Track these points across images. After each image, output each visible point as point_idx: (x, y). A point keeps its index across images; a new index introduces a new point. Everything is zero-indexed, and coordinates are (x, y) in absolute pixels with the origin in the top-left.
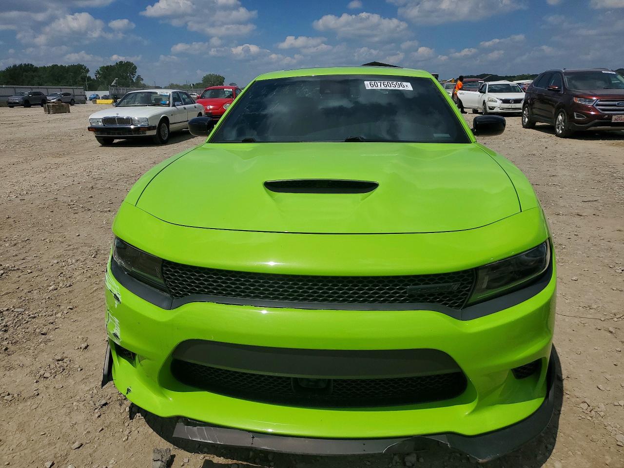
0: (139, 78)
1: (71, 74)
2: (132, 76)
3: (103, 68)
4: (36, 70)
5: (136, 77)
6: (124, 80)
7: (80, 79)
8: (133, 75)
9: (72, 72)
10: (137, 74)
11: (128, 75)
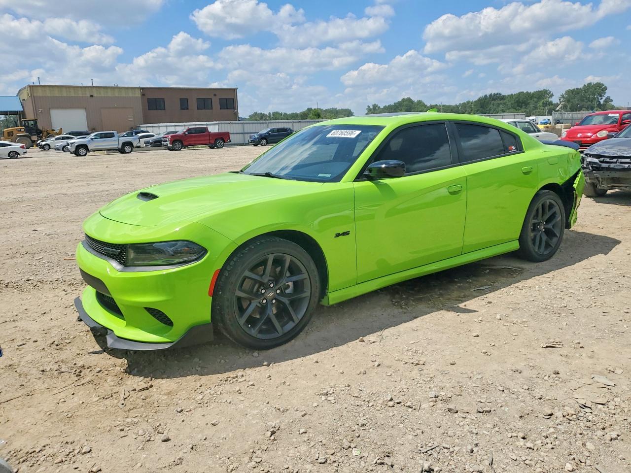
0: (608, 100)
1: (535, 99)
2: (600, 98)
3: (568, 92)
4: (503, 98)
5: (604, 98)
6: (589, 103)
7: (541, 104)
8: (601, 96)
9: (535, 98)
10: (606, 96)
11: (596, 96)
